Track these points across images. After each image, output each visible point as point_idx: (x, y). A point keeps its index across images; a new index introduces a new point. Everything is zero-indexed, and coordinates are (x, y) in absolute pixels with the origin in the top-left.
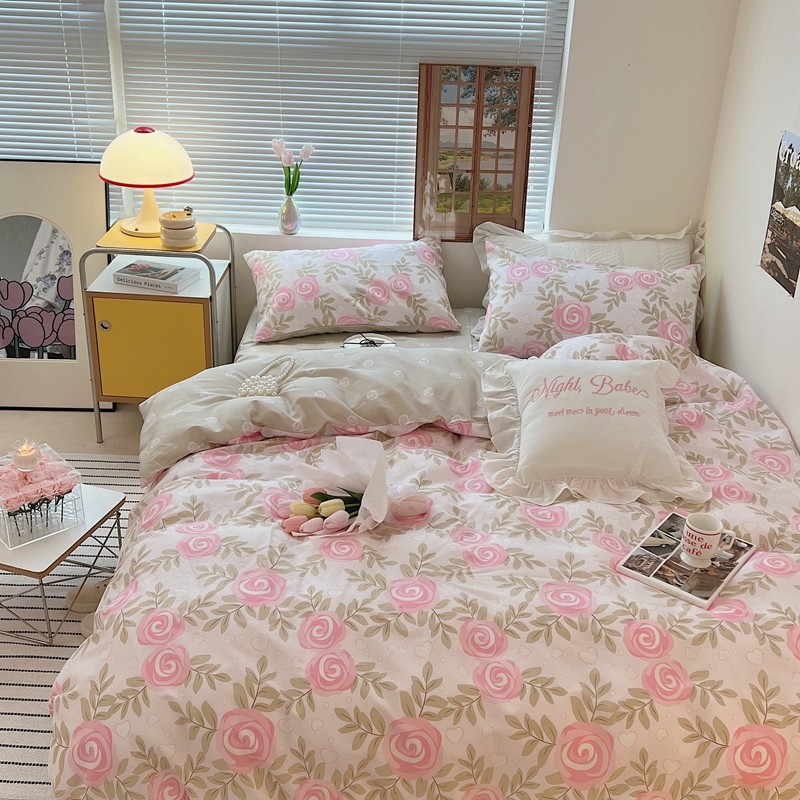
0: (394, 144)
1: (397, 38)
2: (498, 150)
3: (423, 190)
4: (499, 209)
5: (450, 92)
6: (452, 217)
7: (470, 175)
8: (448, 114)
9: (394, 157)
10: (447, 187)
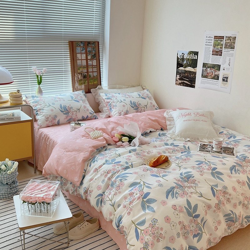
0: (62, 66)
1: (62, 34)
2: (93, 66)
3: (74, 79)
4: (95, 83)
5: (78, 50)
6: (83, 86)
7: (86, 73)
8: (79, 56)
9: (63, 70)
10: (81, 78)
